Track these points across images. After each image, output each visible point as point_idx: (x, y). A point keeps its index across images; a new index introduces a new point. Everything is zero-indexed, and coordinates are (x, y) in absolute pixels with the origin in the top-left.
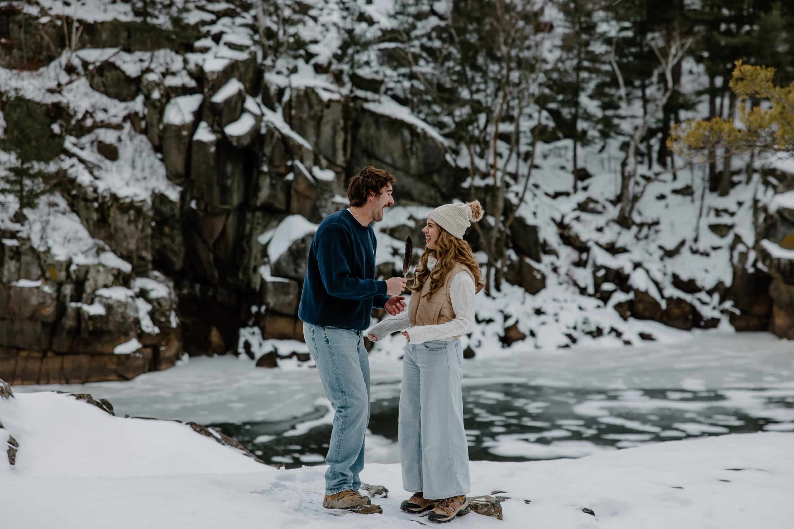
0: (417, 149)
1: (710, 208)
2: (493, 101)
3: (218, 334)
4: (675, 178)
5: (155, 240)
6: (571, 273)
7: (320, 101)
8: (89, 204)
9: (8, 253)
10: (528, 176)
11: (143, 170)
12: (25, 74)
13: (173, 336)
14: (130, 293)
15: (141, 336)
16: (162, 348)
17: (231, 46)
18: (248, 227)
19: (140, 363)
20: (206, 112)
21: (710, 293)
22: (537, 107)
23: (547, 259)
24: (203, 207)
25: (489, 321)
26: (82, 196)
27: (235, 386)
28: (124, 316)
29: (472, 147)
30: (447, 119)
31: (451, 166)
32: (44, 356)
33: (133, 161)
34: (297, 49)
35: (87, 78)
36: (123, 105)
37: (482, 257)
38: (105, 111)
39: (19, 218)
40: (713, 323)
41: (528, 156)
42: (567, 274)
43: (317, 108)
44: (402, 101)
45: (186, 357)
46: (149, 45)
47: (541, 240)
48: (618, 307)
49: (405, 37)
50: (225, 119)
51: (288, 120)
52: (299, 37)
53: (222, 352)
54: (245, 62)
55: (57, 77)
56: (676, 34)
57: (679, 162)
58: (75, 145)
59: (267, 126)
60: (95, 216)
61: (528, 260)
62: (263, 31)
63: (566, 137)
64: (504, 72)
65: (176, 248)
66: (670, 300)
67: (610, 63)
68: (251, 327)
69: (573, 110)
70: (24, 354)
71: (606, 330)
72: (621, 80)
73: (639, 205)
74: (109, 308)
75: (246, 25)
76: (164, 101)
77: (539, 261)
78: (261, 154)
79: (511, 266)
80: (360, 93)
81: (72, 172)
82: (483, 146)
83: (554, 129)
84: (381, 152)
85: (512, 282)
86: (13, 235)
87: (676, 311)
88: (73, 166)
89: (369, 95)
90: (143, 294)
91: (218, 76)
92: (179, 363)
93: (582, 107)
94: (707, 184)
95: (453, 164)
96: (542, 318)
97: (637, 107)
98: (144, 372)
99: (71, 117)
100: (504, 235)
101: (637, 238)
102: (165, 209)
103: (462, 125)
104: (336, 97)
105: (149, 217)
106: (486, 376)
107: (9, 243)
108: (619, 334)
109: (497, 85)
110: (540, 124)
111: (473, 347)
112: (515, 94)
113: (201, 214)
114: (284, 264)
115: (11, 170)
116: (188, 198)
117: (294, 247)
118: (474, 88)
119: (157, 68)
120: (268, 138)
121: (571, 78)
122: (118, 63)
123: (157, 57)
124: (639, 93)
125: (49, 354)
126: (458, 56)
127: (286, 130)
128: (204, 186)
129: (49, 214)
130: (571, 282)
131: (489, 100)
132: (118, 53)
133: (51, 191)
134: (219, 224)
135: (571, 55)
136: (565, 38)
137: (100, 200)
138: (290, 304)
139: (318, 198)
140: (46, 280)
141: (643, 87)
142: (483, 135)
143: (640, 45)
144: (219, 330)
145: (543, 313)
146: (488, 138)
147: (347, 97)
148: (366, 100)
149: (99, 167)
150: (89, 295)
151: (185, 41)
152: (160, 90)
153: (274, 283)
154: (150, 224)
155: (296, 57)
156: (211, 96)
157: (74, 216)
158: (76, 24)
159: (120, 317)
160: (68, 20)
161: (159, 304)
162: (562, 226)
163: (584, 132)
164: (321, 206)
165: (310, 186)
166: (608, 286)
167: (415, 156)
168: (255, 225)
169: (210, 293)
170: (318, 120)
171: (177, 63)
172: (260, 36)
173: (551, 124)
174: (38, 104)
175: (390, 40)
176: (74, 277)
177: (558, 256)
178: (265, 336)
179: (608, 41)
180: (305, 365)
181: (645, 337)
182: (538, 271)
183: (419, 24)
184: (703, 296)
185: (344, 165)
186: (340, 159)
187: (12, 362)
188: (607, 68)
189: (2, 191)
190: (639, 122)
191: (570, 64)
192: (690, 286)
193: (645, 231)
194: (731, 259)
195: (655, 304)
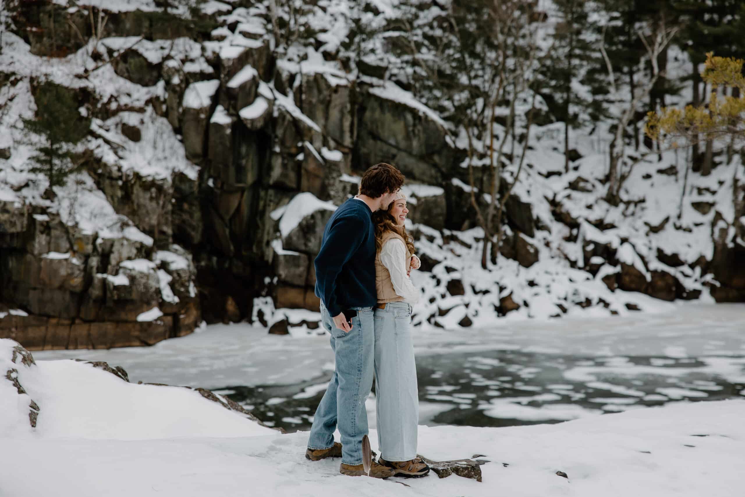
0: (419, 131)
1: (692, 187)
2: (490, 86)
3: (234, 303)
4: (660, 159)
5: (174, 216)
6: (562, 248)
7: (329, 86)
8: (114, 182)
9: (39, 228)
10: (523, 156)
11: (164, 150)
12: (55, 60)
13: (191, 305)
14: (152, 265)
15: (162, 305)
16: (182, 316)
17: (246, 35)
18: (261, 203)
19: (161, 330)
20: (222, 96)
21: (692, 266)
22: (532, 92)
23: (540, 234)
24: (219, 186)
25: (486, 292)
26: (107, 175)
27: (250, 351)
28: (146, 287)
29: (470, 130)
30: (447, 104)
31: (450, 147)
32: (73, 323)
33: (155, 143)
34: (307, 38)
35: (112, 65)
36: (145, 90)
37: (479, 232)
38: (129, 95)
39: (49, 195)
40: (695, 294)
41: (523, 138)
42: (559, 249)
43: (326, 93)
44: (405, 87)
45: (203, 325)
46: (170, 34)
47: (535, 217)
48: (606, 279)
49: (408, 26)
50: (240, 103)
51: (298, 104)
52: (309, 27)
53: (237, 320)
54: (258, 50)
55: (84, 63)
56: (661, 23)
57: (664, 144)
58: (100, 127)
59: (279, 109)
60: (119, 193)
61: (522, 236)
62: (276, 20)
63: (558, 120)
64: (501, 59)
65: (194, 223)
66: (654, 273)
67: (600, 51)
68: (265, 296)
69: (565, 95)
70: (54, 321)
71: (595, 301)
72: (610, 67)
73: (627, 184)
74: (132, 279)
75: (260, 15)
76: (183, 86)
77: (532, 236)
78: (273, 136)
79: (507, 241)
80: (366, 79)
81: (98, 153)
82: (480, 128)
83: (547, 113)
84: (385, 134)
85: (507, 256)
86: (44, 211)
87: (660, 283)
88: (99, 146)
89: (375, 80)
90: (164, 266)
91: (233, 64)
92: (197, 330)
93: (573, 92)
94: (691, 165)
95: (452, 145)
96: (535, 289)
97: (625, 92)
98: (165, 339)
99: (97, 101)
100: (500, 212)
101: (624, 215)
102: (185, 187)
103: (461, 109)
104: (343, 82)
105: (169, 194)
106: (483, 343)
107: (40, 218)
108: (607, 305)
109: (494, 72)
110: (534, 107)
111: (470, 317)
112: (511, 80)
113: (218, 191)
114: (295, 238)
115: (41, 150)
116: (206, 176)
117: (304, 223)
118: (473, 74)
119: (176, 55)
120: (280, 121)
121: (564, 65)
122: (141, 50)
123: (177, 45)
124: (627, 79)
125: (77, 321)
126: (458, 44)
127: (297, 113)
128: (221, 166)
129: (76, 191)
130: (562, 256)
131: (487, 85)
132: (140, 41)
133: (78, 170)
134: (234, 202)
135: (564, 43)
136: (558, 27)
137: (124, 178)
138: (300, 276)
139: (327, 177)
140: (74, 252)
141: (631, 73)
142: (480, 118)
143: (628, 34)
144: (235, 299)
145: (536, 285)
146: (485, 121)
147: (354, 83)
148: (372, 85)
149: (123, 148)
150: (114, 266)
151: (202, 30)
152: (179, 75)
153: (285, 256)
154: (170, 201)
155: (306, 45)
156: (227, 81)
157: (100, 193)
158: (102, 14)
159: (142, 287)
160: (94, 10)
161: (179, 275)
162: (554, 203)
163: (576, 116)
164: (329, 185)
165: (319, 165)
166: (596, 260)
167: (417, 139)
168: (268, 202)
169: (227, 265)
170: (327, 104)
171: (195, 50)
172: (273, 26)
173: (545, 108)
174: (67, 88)
175: (395, 29)
176: (100, 249)
177: (550, 232)
178: (277, 305)
179: (599, 30)
180: (315, 332)
181: (630, 307)
182: (532, 245)
183: (422, 14)
184: (686, 269)
185: (350, 146)
186: (348, 141)
187: (43, 329)
188: (597, 55)
189: (34, 170)
190: (627, 106)
191: (563, 52)
192: (673, 260)
193: (631, 208)
194: (712, 235)
195: (641, 278)
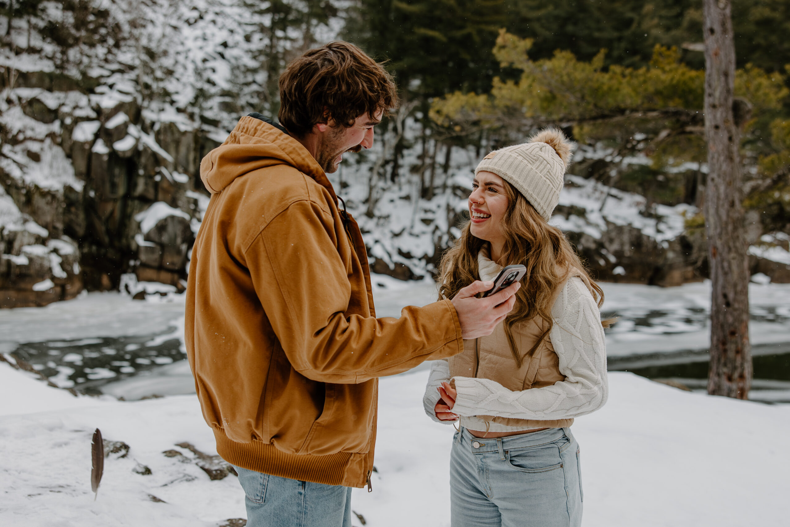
1: (421, 209)
3: (107, 278)
4: (400, 189)
5: (64, 216)
7: (179, 131)
8: (19, 191)
11: (58, 170)
13: (76, 280)
14: (47, 250)
15: (53, 278)
16: (68, 287)
17: (121, 92)
18: (129, 210)
19: (52, 296)
20: (102, 134)
21: (420, 259)
24: (98, 196)
26: (14, 185)
28: (41, 266)
33: (51, 164)
34: (164, 97)
35: (21, 108)
36: (45, 126)
38: (33, 129)
40: (421, 278)
43: (177, 135)
45: (84, 293)
46: (64, 88)
50: (114, 138)
51: (157, 141)
52: (166, 90)
53: (110, 290)
54: (130, 104)
57: (403, 180)
58: (12, 151)
59: (144, 146)
60: (23, 199)
62: (143, 84)
65: (79, 222)
66: (396, 264)
68: (130, 273)
73: (380, 205)
74: (31, 260)
75: (132, 80)
76: (73, 125)
78: (138, 163)
81: (7, 169)
87: (399, 270)
88: (8, 165)
89: (211, 129)
90: (55, 251)
91: (110, 111)
92: (80, 296)
94: (420, 194)
97: (379, 147)
98: (54, 302)
99: (9, 133)
101: (377, 225)
102: (73, 196)
104: (189, 129)
105: (61, 201)
113: (97, 200)
114: (153, 233)
116: (89, 189)
117: (160, 224)
119: (69, 103)
120: (144, 153)
122: (42, 99)
123: (70, 96)
124: (381, 138)
127: (156, 148)
128: (100, 182)
132: (42, 92)
134: (109, 207)
137: (27, 189)
138: (156, 260)
139: (176, 193)
141: (383, 134)
144: (108, 276)
147: (197, 129)
148: (209, 132)
149: (27, 166)
150: (17, 250)
151: (89, 87)
152: (71, 118)
153: (145, 246)
154: (61, 206)
155: (164, 102)
156: (105, 124)
157: (9, 198)
159: (38, 266)
160: (8, 69)
161: (67, 258)
164: (178, 197)
165: (171, 185)
168: (134, 208)
169: (103, 252)
170: (177, 143)
171: (83, 100)
172: (141, 87)
176: (6, 238)
178: (139, 279)
184: (416, 261)
190: (380, 155)
192: (408, 256)
193: (382, 221)
194: (433, 240)
195: (387, 266)
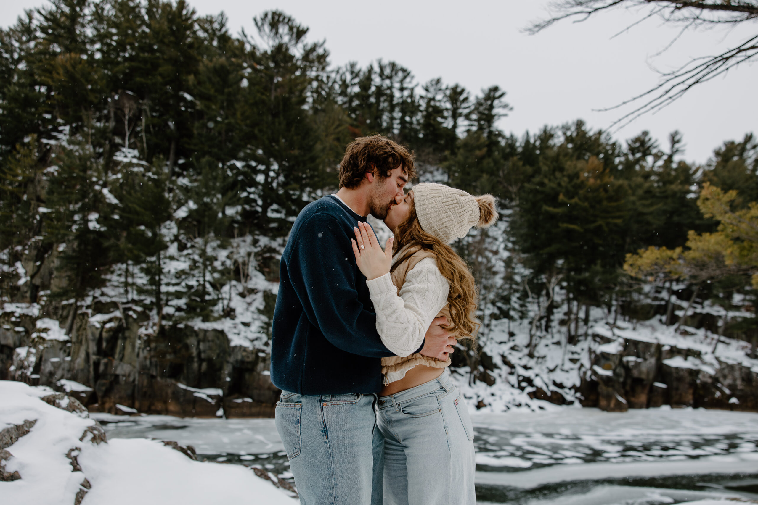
1: (569, 351)
4: (553, 337)
6: (507, 378)
9: (260, 360)
10: (488, 334)
21: (570, 389)
22: (492, 305)
23: (496, 371)
25: (470, 398)
37: (468, 369)
40: (571, 403)
41: (488, 326)
42: (505, 378)
47: (494, 363)
48: (529, 394)
56: (552, 275)
57: (555, 330)
61: (488, 371)
63: (505, 318)
66: (552, 392)
69: (508, 307)
70: (264, 405)
71: (524, 404)
73: (538, 348)
77: (492, 371)
79: (481, 373)
83: (499, 315)
85: (481, 381)
86: (263, 351)
87: (555, 397)
93: (512, 305)
94: (567, 341)
96: (494, 398)
97: (536, 307)
100: (478, 360)
101: (537, 363)
107: (261, 355)
108: (529, 406)
110: (493, 312)
115: (264, 323)
121: (507, 293)
124: (537, 300)
130: (507, 382)
135: (507, 283)
136: (504, 277)
141: (538, 298)
143: (537, 280)
145: (495, 395)
162: (503, 357)
163: (513, 316)
173: (498, 312)
177: (501, 370)
181: (541, 408)
182: (493, 376)
184: (567, 390)
188: (523, 288)
189: (259, 332)
190: (537, 313)
191: (507, 286)
192: (561, 386)
193: (540, 360)
194: (579, 374)
195: (545, 393)
